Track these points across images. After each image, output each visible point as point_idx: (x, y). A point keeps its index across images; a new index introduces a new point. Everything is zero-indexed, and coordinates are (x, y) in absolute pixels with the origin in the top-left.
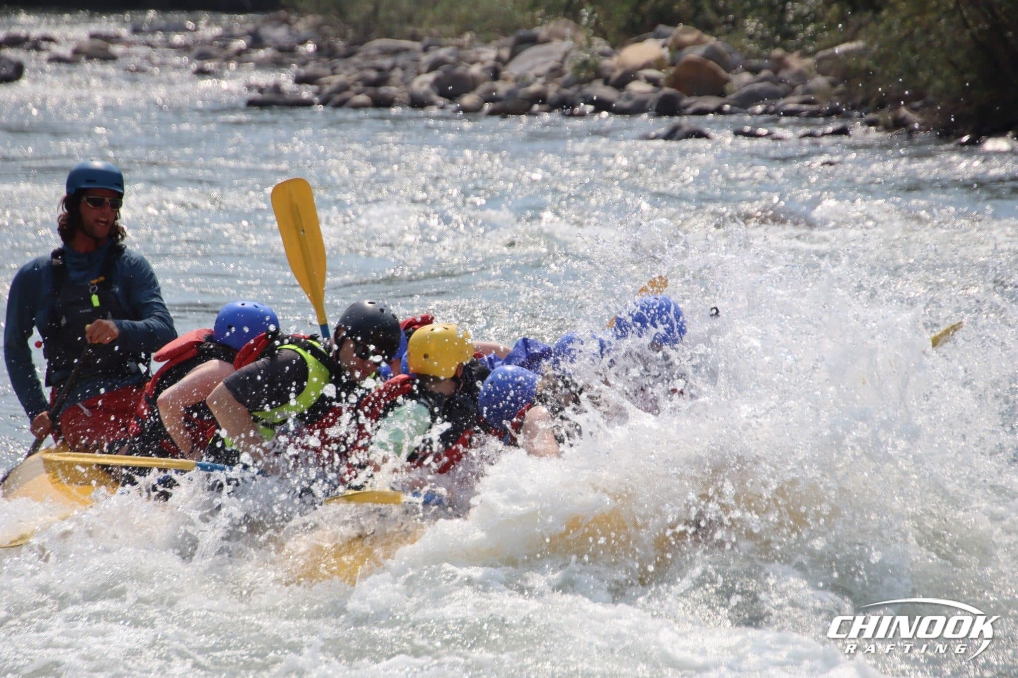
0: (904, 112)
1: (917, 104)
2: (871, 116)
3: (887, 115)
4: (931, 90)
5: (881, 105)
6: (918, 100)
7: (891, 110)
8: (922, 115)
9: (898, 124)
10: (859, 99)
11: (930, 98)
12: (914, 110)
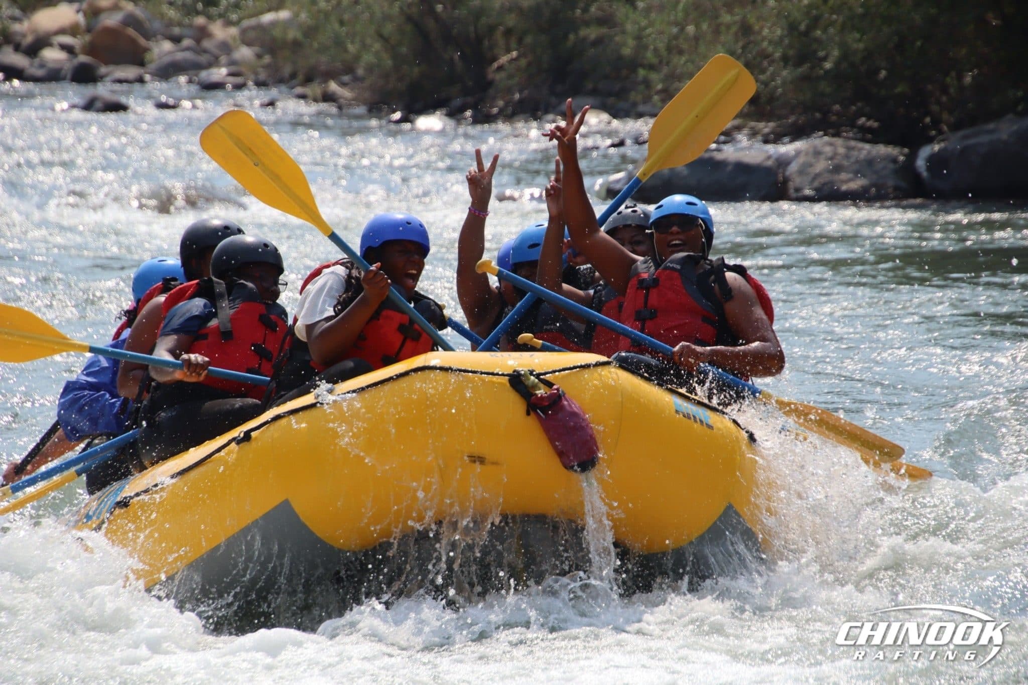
0: (333, 86)
1: (346, 78)
2: (299, 90)
3: (315, 89)
4: (362, 63)
5: (308, 80)
6: (347, 74)
7: (320, 83)
8: (352, 89)
9: (328, 98)
10: (287, 70)
11: (360, 72)
12: (343, 84)
